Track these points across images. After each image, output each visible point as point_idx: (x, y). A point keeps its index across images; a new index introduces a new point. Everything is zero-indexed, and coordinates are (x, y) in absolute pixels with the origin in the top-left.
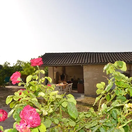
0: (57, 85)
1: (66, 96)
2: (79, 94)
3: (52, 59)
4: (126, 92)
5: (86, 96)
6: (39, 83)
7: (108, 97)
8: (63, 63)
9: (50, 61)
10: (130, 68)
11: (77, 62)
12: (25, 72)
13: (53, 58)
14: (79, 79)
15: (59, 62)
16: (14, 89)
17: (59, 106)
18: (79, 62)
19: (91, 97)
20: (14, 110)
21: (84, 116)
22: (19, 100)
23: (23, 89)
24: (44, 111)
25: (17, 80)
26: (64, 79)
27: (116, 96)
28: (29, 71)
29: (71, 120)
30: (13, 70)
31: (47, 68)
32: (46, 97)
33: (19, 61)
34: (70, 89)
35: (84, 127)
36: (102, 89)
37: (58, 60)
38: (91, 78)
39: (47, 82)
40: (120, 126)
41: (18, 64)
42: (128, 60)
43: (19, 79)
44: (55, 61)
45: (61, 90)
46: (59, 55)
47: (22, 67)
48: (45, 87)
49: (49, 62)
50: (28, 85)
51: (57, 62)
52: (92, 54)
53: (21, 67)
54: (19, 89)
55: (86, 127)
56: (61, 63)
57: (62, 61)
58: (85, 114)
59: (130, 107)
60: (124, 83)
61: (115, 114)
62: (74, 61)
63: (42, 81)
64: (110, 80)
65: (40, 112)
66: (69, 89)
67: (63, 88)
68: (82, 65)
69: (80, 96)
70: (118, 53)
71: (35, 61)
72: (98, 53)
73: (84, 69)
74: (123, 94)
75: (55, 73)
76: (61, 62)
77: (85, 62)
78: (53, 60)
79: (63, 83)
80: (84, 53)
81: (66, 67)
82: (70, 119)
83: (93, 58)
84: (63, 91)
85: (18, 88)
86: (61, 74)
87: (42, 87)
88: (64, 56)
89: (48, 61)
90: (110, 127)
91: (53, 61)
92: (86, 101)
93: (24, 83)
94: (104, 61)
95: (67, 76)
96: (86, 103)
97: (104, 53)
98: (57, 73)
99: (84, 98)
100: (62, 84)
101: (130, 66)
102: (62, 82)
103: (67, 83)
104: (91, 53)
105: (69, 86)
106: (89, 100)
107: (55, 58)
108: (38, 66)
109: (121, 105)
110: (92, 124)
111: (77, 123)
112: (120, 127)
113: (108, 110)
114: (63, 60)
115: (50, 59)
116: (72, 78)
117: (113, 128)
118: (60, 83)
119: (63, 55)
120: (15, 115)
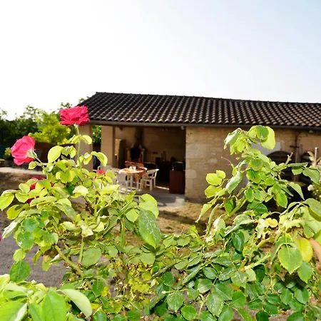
0: (121, 171)
1: (138, 198)
2: (172, 196)
3: (112, 108)
4: (268, 196)
5: (188, 199)
6: (77, 166)
7: (230, 203)
8: (139, 119)
9: (107, 112)
10: (296, 140)
11: (171, 118)
12: (43, 136)
13: (115, 106)
14: (174, 159)
15: (128, 116)
16: (16, 177)
17: (119, 218)
18: (177, 118)
19: (199, 203)
20: (16, 223)
21: (175, 243)
22: (29, 201)
23: (40, 178)
24: (84, 228)
25: (26, 157)
26: (140, 159)
27: (247, 203)
28: (54, 133)
29: (146, 251)
30: (13, 128)
31: (98, 129)
32: (90, 198)
33: (30, 108)
34: (151, 181)
35: (173, 266)
36: (218, 186)
37: (127, 111)
38: (202, 159)
39: (96, 164)
40: (246, 265)
41: (26, 115)
42: (293, 122)
43: (31, 153)
44: (119, 113)
45: (129, 184)
46: (129, 99)
47: (38, 124)
48: (91, 174)
49: (105, 115)
50: (51, 168)
51: (123, 115)
52: (209, 101)
53: (35, 124)
54: (31, 177)
55: (176, 266)
56: (133, 118)
57: (137, 114)
58: (176, 239)
59: (269, 227)
60: (266, 175)
61: (239, 240)
62: (165, 117)
63: (86, 160)
64: (237, 167)
65: (76, 228)
66: (148, 183)
67: (134, 179)
68: (185, 127)
69: (173, 201)
70: (271, 103)
71: (71, 114)
72: (223, 100)
73: (187, 136)
74: (261, 200)
75: (118, 141)
76: (134, 116)
77: (190, 119)
78: (115, 111)
79: (135, 168)
80: (191, 98)
81: (146, 130)
82: (142, 248)
83: (211, 111)
84: (134, 185)
85: (24, 174)
86: (132, 146)
87: (83, 174)
88: (142, 101)
89: (101, 112)
90: (226, 267)
91: (113, 113)
92: (189, 212)
93: (41, 164)
94: (236, 119)
95: (146, 152)
96: (186, 218)
97: (239, 101)
98: (123, 143)
99: (184, 205)
100: (132, 170)
101: (296, 137)
102: (134, 165)
103: (146, 169)
104: (207, 99)
105: (150, 175)
106: (195, 210)
107: (120, 106)
108: (76, 126)
109: (253, 221)
110: (190, 260)
111: (158, 259)
112: (246, 268)
113: (227, 233)
114: (138, 112)
115: (107, 108)
116: (159, 156)
117: (233, 270)
118: (129, 167)
119: (139, 99)
120: (20, 235)
